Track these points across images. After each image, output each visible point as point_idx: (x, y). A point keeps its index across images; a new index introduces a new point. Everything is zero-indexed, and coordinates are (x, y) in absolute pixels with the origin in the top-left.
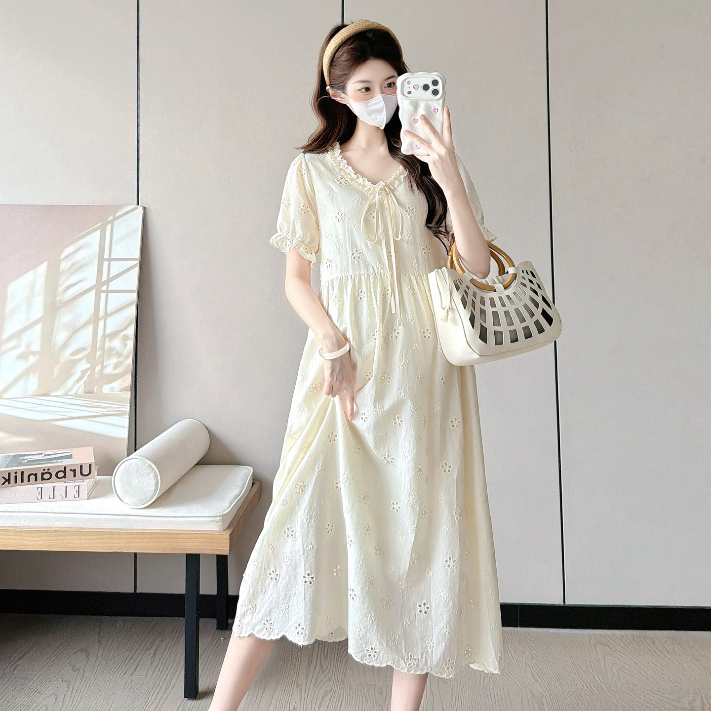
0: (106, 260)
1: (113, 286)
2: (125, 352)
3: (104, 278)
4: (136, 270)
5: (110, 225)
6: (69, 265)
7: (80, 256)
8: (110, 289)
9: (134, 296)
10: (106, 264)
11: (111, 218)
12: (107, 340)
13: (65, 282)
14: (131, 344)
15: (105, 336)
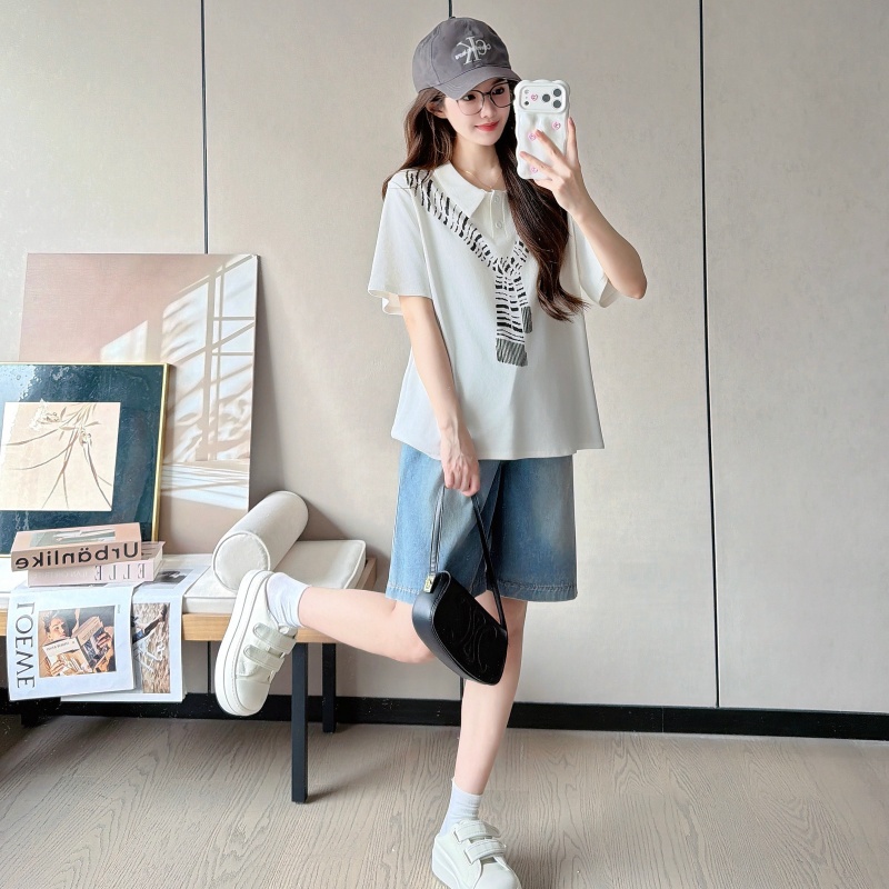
0: (217, 319)
1: (225, 348)
2: (243, 417)
3: (215, 340)
4: (253, 329)
5: (219, 278)
6: (173, 325)
7: (185, 315)
8: (222, 351)
9: (251, 359)
10: (216, 323)
11: (220, 269)
12: (221, 406)
13: (168, 344)
14: (248, 409)
15: (218, 402)
